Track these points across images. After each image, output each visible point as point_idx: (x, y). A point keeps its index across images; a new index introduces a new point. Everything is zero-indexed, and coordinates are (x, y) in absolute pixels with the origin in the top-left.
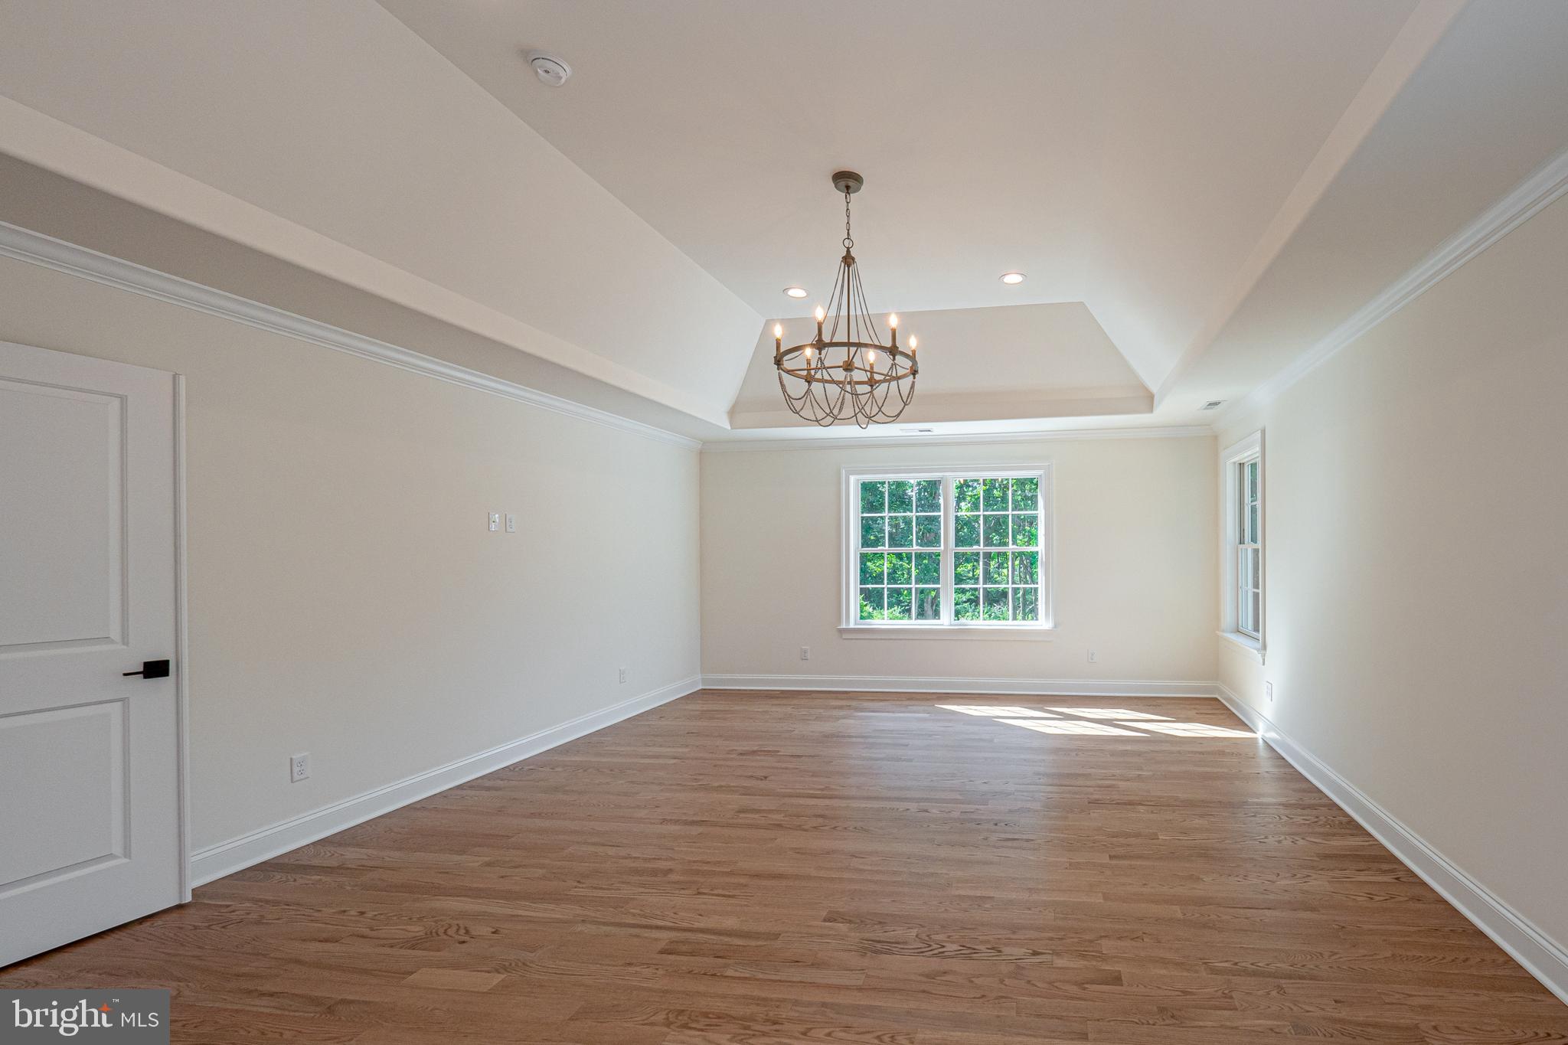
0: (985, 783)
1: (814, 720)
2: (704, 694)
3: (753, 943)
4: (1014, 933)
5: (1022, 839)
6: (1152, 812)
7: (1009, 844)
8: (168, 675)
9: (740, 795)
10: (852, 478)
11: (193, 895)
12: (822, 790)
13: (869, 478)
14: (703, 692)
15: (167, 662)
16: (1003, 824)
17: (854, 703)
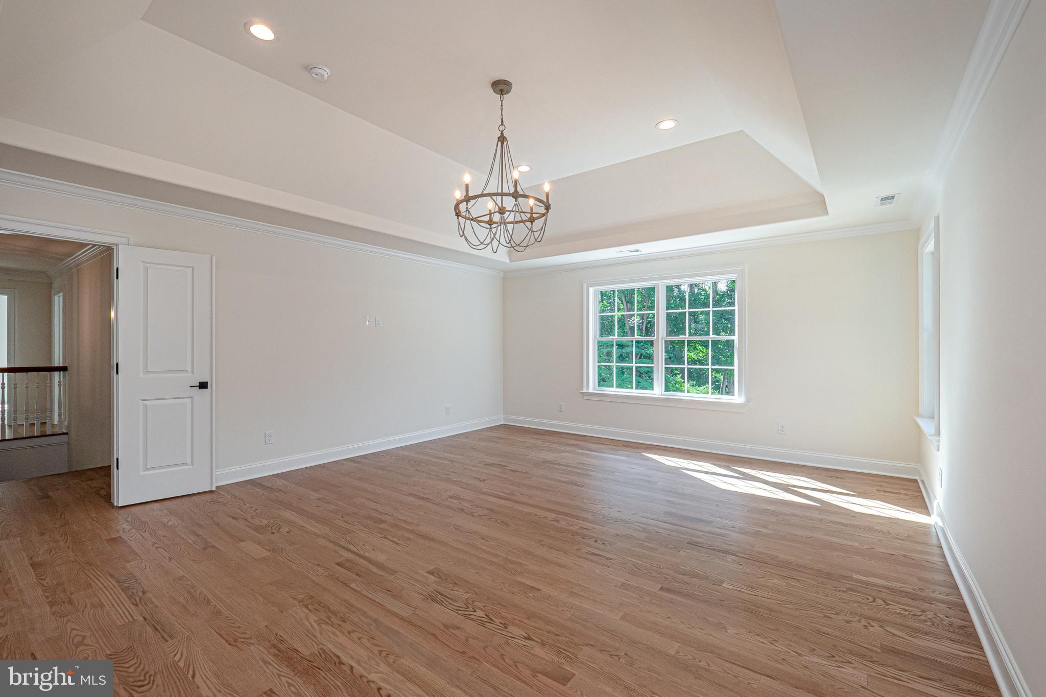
0: (619, 511)
1: (548, 451)
2: (505, 427)
3: (380, 572)
4: (528, 618)
5: (603, 556)
6: (739, 563)
7: (591, 557)
8: (207, 388)
9: (461, 488)
10: (591, 290)
11: (216, 487)
12: (508, 494)
13: (604, 288)
14: (504, 426)
15: (207, 383)
16: (601, 542)
17: (582, 444)
